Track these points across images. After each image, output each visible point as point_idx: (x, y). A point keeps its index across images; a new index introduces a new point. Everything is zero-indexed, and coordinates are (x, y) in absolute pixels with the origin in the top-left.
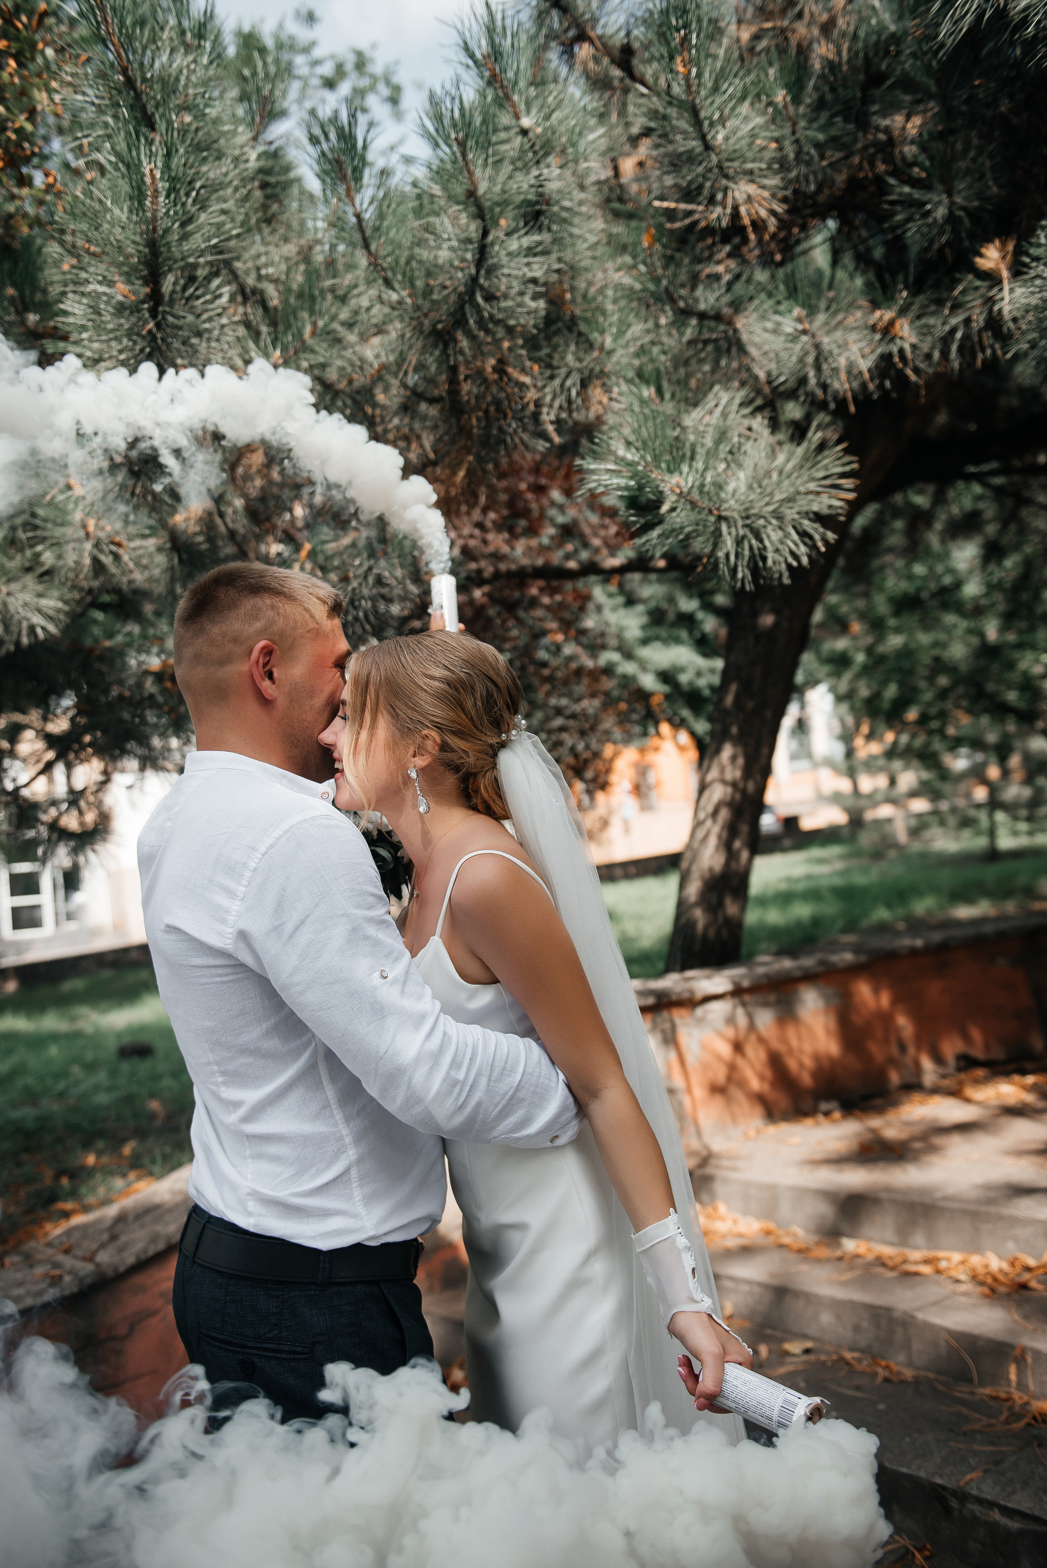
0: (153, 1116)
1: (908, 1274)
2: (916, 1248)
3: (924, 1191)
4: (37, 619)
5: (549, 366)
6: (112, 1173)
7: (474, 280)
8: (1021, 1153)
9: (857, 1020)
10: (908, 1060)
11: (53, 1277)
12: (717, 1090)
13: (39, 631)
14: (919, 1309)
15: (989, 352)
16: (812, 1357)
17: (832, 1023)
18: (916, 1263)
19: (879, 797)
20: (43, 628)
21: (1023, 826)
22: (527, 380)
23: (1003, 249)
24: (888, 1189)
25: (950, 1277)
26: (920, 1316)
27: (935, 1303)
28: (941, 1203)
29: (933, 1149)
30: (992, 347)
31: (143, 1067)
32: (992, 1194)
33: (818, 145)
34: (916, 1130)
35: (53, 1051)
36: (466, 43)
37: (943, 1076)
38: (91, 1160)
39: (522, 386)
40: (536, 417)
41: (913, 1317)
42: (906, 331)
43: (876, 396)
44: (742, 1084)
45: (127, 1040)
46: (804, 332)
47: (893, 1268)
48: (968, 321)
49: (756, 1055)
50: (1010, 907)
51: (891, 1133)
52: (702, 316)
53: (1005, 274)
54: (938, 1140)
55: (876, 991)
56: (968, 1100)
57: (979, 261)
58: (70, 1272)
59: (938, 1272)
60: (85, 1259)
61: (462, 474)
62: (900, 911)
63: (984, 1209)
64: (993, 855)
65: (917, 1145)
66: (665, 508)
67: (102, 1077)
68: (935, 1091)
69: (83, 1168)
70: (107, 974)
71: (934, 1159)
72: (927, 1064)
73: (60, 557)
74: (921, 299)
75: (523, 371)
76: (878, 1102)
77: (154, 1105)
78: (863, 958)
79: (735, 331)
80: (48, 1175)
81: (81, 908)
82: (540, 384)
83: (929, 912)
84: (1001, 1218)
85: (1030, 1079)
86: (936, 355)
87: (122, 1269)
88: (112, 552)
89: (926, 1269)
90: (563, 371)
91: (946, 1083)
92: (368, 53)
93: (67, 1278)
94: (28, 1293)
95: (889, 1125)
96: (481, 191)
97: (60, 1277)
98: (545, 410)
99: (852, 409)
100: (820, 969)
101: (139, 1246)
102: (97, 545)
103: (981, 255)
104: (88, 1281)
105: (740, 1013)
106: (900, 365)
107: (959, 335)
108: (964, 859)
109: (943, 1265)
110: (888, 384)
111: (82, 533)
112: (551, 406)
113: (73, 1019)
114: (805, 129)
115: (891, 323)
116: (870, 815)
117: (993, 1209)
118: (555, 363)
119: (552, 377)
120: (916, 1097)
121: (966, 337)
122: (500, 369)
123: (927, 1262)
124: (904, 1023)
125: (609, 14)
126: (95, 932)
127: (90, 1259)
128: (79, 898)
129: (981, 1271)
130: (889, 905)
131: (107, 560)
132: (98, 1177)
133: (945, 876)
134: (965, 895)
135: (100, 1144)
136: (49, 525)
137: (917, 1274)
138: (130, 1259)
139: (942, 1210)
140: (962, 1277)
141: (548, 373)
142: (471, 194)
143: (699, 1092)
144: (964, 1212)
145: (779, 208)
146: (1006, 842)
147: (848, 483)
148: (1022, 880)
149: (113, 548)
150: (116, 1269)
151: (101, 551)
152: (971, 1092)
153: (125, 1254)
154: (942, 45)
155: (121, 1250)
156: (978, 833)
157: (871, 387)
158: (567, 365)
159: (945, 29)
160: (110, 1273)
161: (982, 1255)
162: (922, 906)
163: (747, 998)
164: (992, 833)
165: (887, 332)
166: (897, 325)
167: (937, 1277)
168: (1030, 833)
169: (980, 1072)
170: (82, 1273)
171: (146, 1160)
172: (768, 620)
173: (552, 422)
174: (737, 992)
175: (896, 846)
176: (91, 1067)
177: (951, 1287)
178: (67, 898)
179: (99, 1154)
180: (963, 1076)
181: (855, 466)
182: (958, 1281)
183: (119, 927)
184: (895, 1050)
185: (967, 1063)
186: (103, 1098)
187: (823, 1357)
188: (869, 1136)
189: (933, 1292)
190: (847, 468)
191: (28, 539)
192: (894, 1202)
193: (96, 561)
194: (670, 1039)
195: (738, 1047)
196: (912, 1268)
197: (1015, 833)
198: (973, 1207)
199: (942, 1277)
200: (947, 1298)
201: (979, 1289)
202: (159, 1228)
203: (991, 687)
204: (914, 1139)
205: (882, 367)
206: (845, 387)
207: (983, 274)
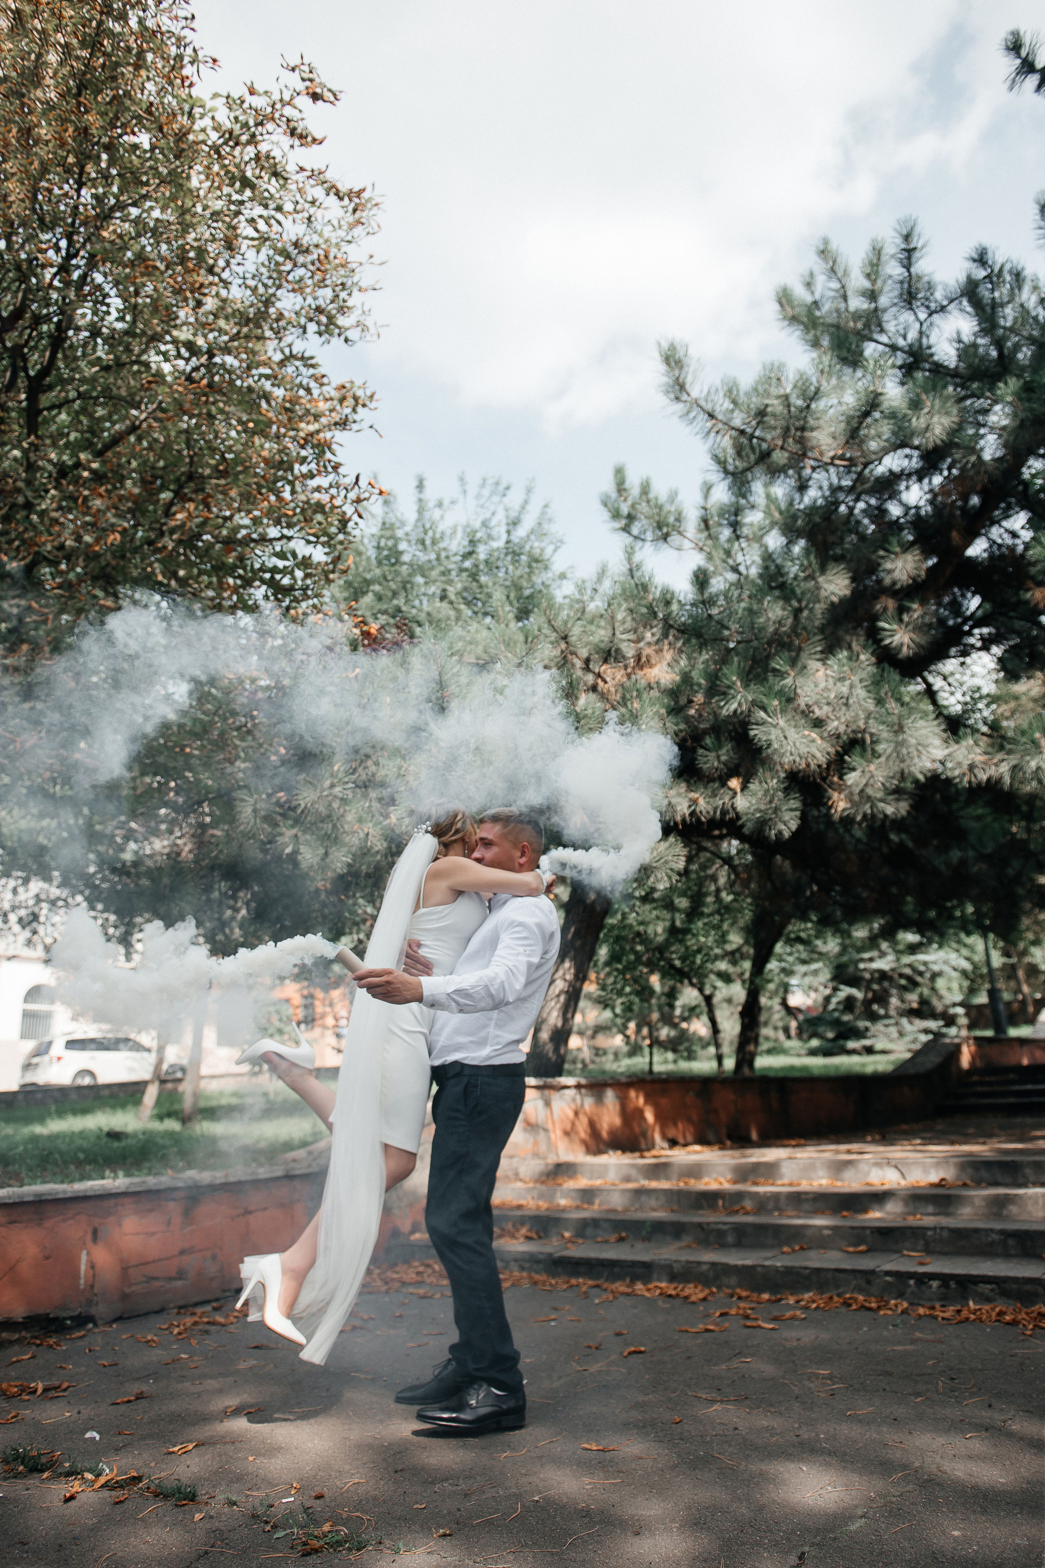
9: (628, 1109)
10: (650, 1133)
12: (567, 1133)
17: (618, 1110)
23: (737, 782)
43: (688, 826)
44: (577, 1133)
48: (723, 803)
49: (584, 1120)
53: (738, 791)
55: (639, 1096)
72: (657, 1139)
74: (709, 792)
86: (711, 813)
100: (612, 1081)
103: (731, 781)
105: (578, 1097)
106: (696, 815)
108: (635, 1075)
110: (692, 822)
115: (698, 798)
124: (648, 1117)
143: (559, 1133)
146: (660, 1067)
156: (644, 1059)
163: (583, 1091)
164: (651, 1061)
165: (695, 801)
174: (578, 1087)
184: (645, 1127)
194: (548, 1103)
195: (576, 1113)
203: (668, 955)
205: (693, 814)
206: (678, 818)
207: (730, 789)
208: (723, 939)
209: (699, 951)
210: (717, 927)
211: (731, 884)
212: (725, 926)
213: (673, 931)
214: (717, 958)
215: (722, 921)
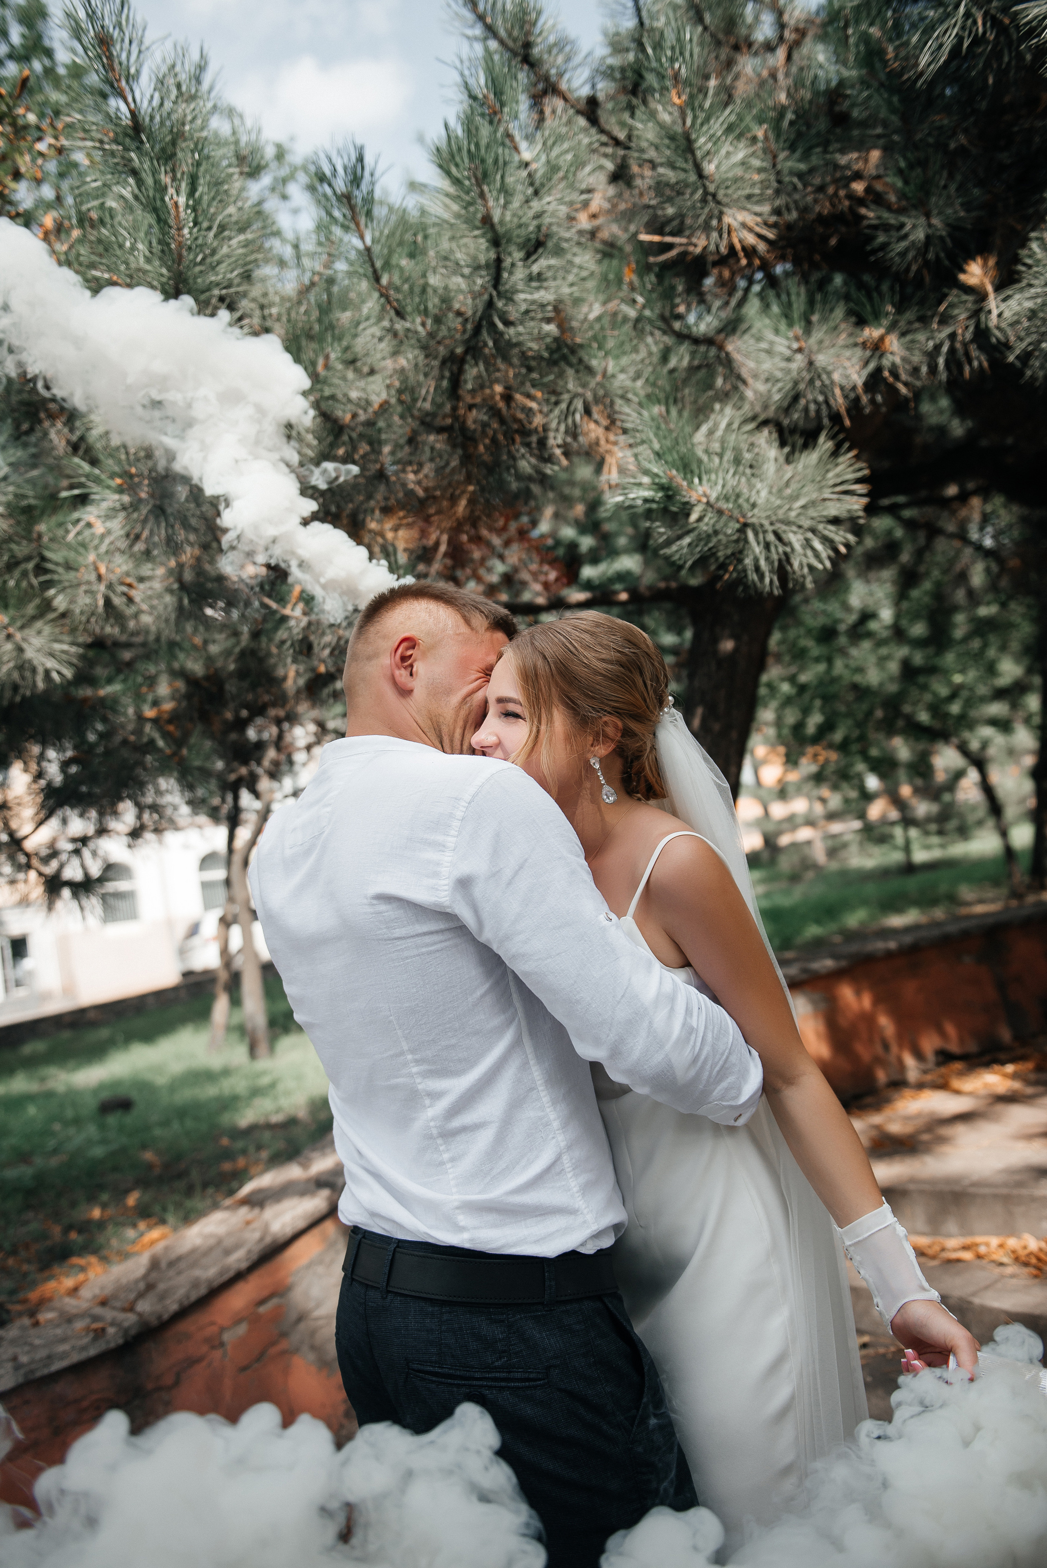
0: (150, 1166)
1: (949, 1261)
2: (950, 1236)
3: (949, 1180)
4: (50, 664)
5: (554, 392)
6: (123, 1225)
7: (490, 304)
8: (1030, 1137)
9: (843, 1022)
10: (892, 1058)
11: (95, 1330)
13: (55, 675)
14: (974, 1294)
15: (976, 364)
16: (870, 1351)
17: (821, 1027)
18: (955, 1250)
19: (799, 820)
20: (59, 673)
21: (935, 840)
22: (534, 405)
23: (985, 265)
24: (913, 1180)
25: (993, 1261)
26: (977, 1301)
27: (987, 1288)
28: (972, 1190)
29: (943, 1140)
30: (978, 358)
31: (129, 1119)
32: (1017, 1177)
33: (801, 176)
34: (920, 1123)
35: (32, 1110)
36: (466, 83)
37: (925, 1072)
38: (96, 1213)
39: (529, 412)
40: (542, 443)
41: (970, 1303)
42: (894, 344)
43: (867, 411)
45: (105, 1095)
46: (800, 350)
47: (933, 1257)
48: (952, 336)
50: (939, 913)
51: (895, 1128)
52: (696, 341)
53: (990, 288)
54: (945, 1131)
55: (858, 993)
56: (958, 1092)
57: (962, 277)
58: (112, 1324)
59: (979, 1257)
60: (124, 1310)
61: (463, 502)
62: (833, 927)
63: (1015, 1192)
64: (909, 868)
65: (926, 1137)
66: (694, 517)
67: (92, 1130)
68: (921, 1086)
69: (89, 1222)
70: (66, 1035)
71: (946, 1149)
72: (910, 1061)
73: (72, 601)
74: (910, 315)
75: (529, 396)
76: (869, 1100)
77: (148, 1156)
78: (843, 963)
79: (727, 354)
80: (56, 1230)
81: (30, 974)
82: (545, 409)
83: (862, 923)
84: (1033, 1199)
85: (1010, 1068)
86: (924, 369)
87: (166, 1317)
88: (124, 594)
89: (967, 1256)
90: (566, 397)
91: (929, 1078)
92: (286, 145)
93: (111, 1330)
94: (73, 1348)
95: (890, 1120)
96: (496, 219)
97: (103, 1330)
98: (551, 434)
99: (847, 422)
100: (804, 976)
101: (181, 1292)
102: (110, 586)
103: (964, 271)
104: (133, 1332)
106: (891, 380)
107: (945, 349)
108: (884, 873)
109: (982, 1250)
110: (879, 398)
111: (93, 577)
112: (557, 430)
113: (43, 1080)
114: (786, 159)
115: (882, 339)
116: (784, 840)
117: (1024, 1192)
118: (559, 389)
119: (557, 403)
120: (907, 1092)
121: (952, 350)
122: (508, 398)
123: (965, 1248)
124: (885, 1022)
125: (575, 69)
126: (45, 997)
127: (131, 1309)
128: (27, 964)
129: (1022, 1253)
130: (818, 922)
131: (117, 601)
132: (110, 1229)
133: (871, 889)
134: (894, 905)
135: (105, 1197)
136: (60, 570)
137: (958, 1261)
138: (174, 1307)
139: (972, 1197)
140: (1005, 1260)
141: (553, 399)
142: (487, 220)
144: (995, 1196)
145: (770, 235)
146: (920, 856)
147: (860, 488)
148: (943, 888)
149: (125, 589)
150: (159, 1317)
151: (114, 592)
152: (956, 1083)
153: (168, 1302)
154: (921, 74)
155: (162, 1297)
156: (895, 848)
157: (865, 399)
158: (568, 391)
159: (924, 60)
160: (154, 1322)
161: (1019, 1237)
162: (854, 919)
164: (907, 848)
165: (877, 348)
166: (887, 340)
167: (978, 1262)
168: (943, 846)
169: (958, 1066)
170: (126, 1324)
171: (157, 1208)
172: (728, 645)
173: (559, 446)
175: (815, 866)
176: (77, 1121)
177: (998, 1270)
178: (15, 965)
179: (104, 1206)
180: (943, 1070)
181: (866, 472)
182: (1001, 1264)
183: (68, 990)
184: (879, 1049)
185: (945, 1057)
186: (98, 1152)
187: (882, 1350)
188: (874, 1133)
189: (982, 1276)
190: (859, 474)
191: (41, 583)
192: (922, 1192)
193: (108, 602)
196: (954, 1255)
197: (928, 847)
198: (1004, 1191)
199: (984, 1262)
200: (996, 1282)
201: (1026, 1271)
202: (198, 1273)
203: (907, 709)
204: (919, 1132)
205: (874, 381)
206: (839, 401)
207: (968, 290)
208: (991, 670)
209: (953, 696)
210: (979, 656)
211: (993, 585)
212: (992, 653)
213: (909, 672)
214: (983, 700)
215: (985, 646)
